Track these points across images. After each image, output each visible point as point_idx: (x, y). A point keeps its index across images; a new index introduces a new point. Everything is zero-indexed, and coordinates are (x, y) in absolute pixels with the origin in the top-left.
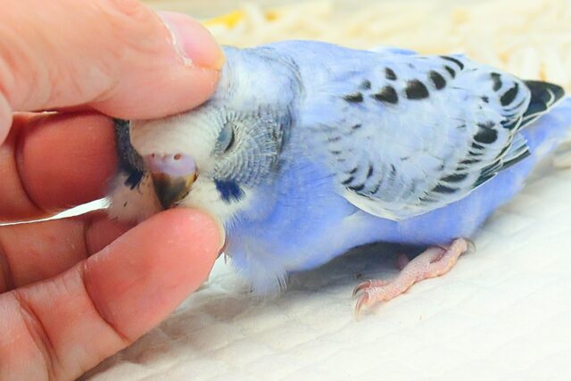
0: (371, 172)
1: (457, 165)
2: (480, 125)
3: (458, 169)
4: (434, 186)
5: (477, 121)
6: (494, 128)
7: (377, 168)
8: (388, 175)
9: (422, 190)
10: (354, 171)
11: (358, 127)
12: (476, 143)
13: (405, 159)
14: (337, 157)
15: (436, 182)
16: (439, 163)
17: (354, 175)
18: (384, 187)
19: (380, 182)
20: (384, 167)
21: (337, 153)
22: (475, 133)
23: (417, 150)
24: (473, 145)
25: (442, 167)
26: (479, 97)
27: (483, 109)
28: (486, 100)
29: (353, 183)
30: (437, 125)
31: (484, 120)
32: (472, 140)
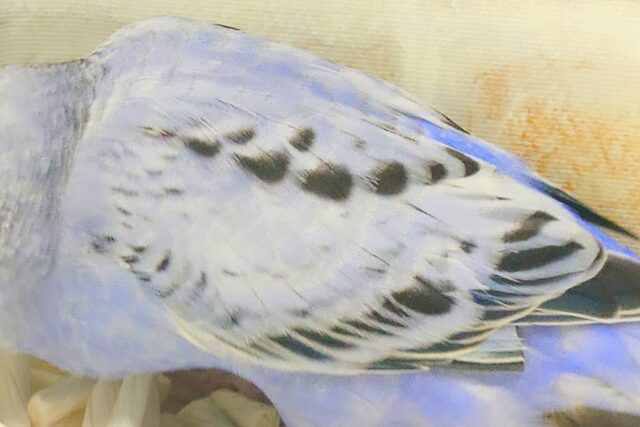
0: (164, 265)
1: (337, 323)
2: (418, 279)
3: (337, 330)
4: (278, 335)
6: (450, 294)
7: (176, 265)
8: (190, 284)
9: (252, 330)
10: (140, 250)
11: (175, 192)
12: (393, 301)
13: (232, 274)
14: (123, 218)
15: (283, 331)
16: (301, 305)
17: (139, 255)
18: (180, 295)
19: (176, 286)
20: (188, 268)
21: (125, 212)
22: (401, 288)
24: (388, 304)
25: (304, 313)
26: (457, 239)
27: (449, 259)
28: (467, 247)
29: (137, 267)
30: (326, 249)
31: (434, 276)
32: (387, 293)
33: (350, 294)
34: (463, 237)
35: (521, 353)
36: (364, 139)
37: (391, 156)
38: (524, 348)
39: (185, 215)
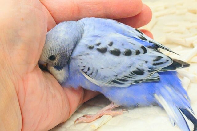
0: (89, 69)
2: (137, 68)
3: (123, 78)
4: (112, 80)
5: (137, 67)
6: (144, 71)
7: (91, 68)
8: (95, 71)
9: (108, 80)
10: (84, 67)
11: (88, 54)
12: (133, 73)
13: (102, 69)
14: (81, 61)
16: (116, 74)
18: (94, 74)
19: (92, 72)
20: (94, 69)
21: (81, 59)
22: (134, 70)
23: (108, 68)
24: (131, 73)
25: (116, 76)
26: (144, 61)
27: (143, 65)
28: (146, 62)
29: (84, 71)
30: (119, 63)
31: (140, 68)
32: (132, 72)
33: (125, 71)
34: (146, 60)
35: (159, 77)
36: (124, 43)
37: (128, 48)
38: (159, 76)
39: (91, 58)
